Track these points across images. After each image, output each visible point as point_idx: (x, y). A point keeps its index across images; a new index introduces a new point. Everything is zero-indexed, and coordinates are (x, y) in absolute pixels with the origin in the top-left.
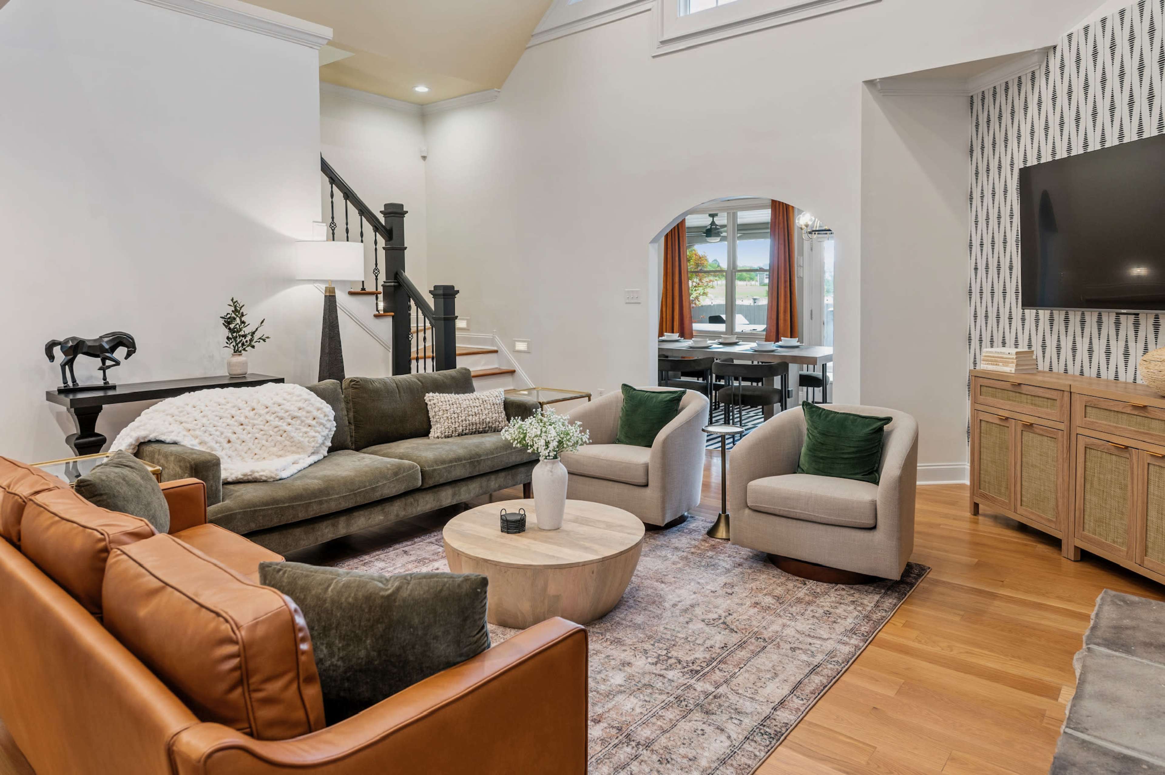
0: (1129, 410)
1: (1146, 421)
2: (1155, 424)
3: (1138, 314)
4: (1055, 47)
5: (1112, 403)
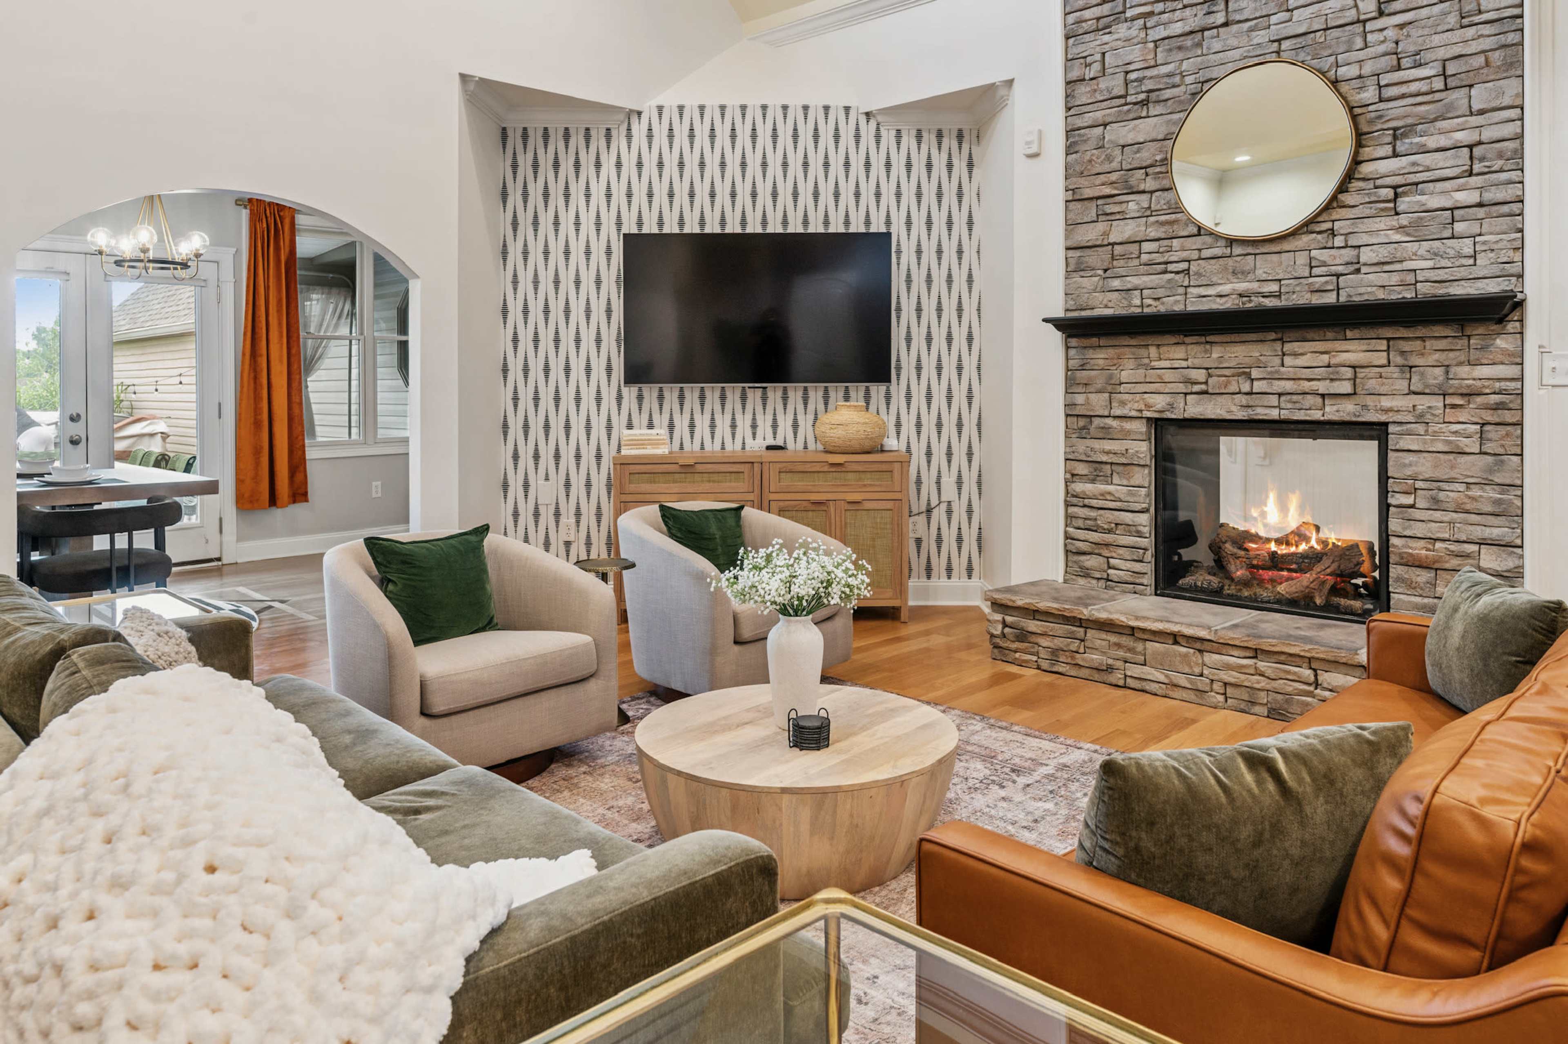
0: (826, 469)
1: (843, 475)
2: (850, 476)
3: (765, 388)
4: (639, 113)
5: (809, 465)
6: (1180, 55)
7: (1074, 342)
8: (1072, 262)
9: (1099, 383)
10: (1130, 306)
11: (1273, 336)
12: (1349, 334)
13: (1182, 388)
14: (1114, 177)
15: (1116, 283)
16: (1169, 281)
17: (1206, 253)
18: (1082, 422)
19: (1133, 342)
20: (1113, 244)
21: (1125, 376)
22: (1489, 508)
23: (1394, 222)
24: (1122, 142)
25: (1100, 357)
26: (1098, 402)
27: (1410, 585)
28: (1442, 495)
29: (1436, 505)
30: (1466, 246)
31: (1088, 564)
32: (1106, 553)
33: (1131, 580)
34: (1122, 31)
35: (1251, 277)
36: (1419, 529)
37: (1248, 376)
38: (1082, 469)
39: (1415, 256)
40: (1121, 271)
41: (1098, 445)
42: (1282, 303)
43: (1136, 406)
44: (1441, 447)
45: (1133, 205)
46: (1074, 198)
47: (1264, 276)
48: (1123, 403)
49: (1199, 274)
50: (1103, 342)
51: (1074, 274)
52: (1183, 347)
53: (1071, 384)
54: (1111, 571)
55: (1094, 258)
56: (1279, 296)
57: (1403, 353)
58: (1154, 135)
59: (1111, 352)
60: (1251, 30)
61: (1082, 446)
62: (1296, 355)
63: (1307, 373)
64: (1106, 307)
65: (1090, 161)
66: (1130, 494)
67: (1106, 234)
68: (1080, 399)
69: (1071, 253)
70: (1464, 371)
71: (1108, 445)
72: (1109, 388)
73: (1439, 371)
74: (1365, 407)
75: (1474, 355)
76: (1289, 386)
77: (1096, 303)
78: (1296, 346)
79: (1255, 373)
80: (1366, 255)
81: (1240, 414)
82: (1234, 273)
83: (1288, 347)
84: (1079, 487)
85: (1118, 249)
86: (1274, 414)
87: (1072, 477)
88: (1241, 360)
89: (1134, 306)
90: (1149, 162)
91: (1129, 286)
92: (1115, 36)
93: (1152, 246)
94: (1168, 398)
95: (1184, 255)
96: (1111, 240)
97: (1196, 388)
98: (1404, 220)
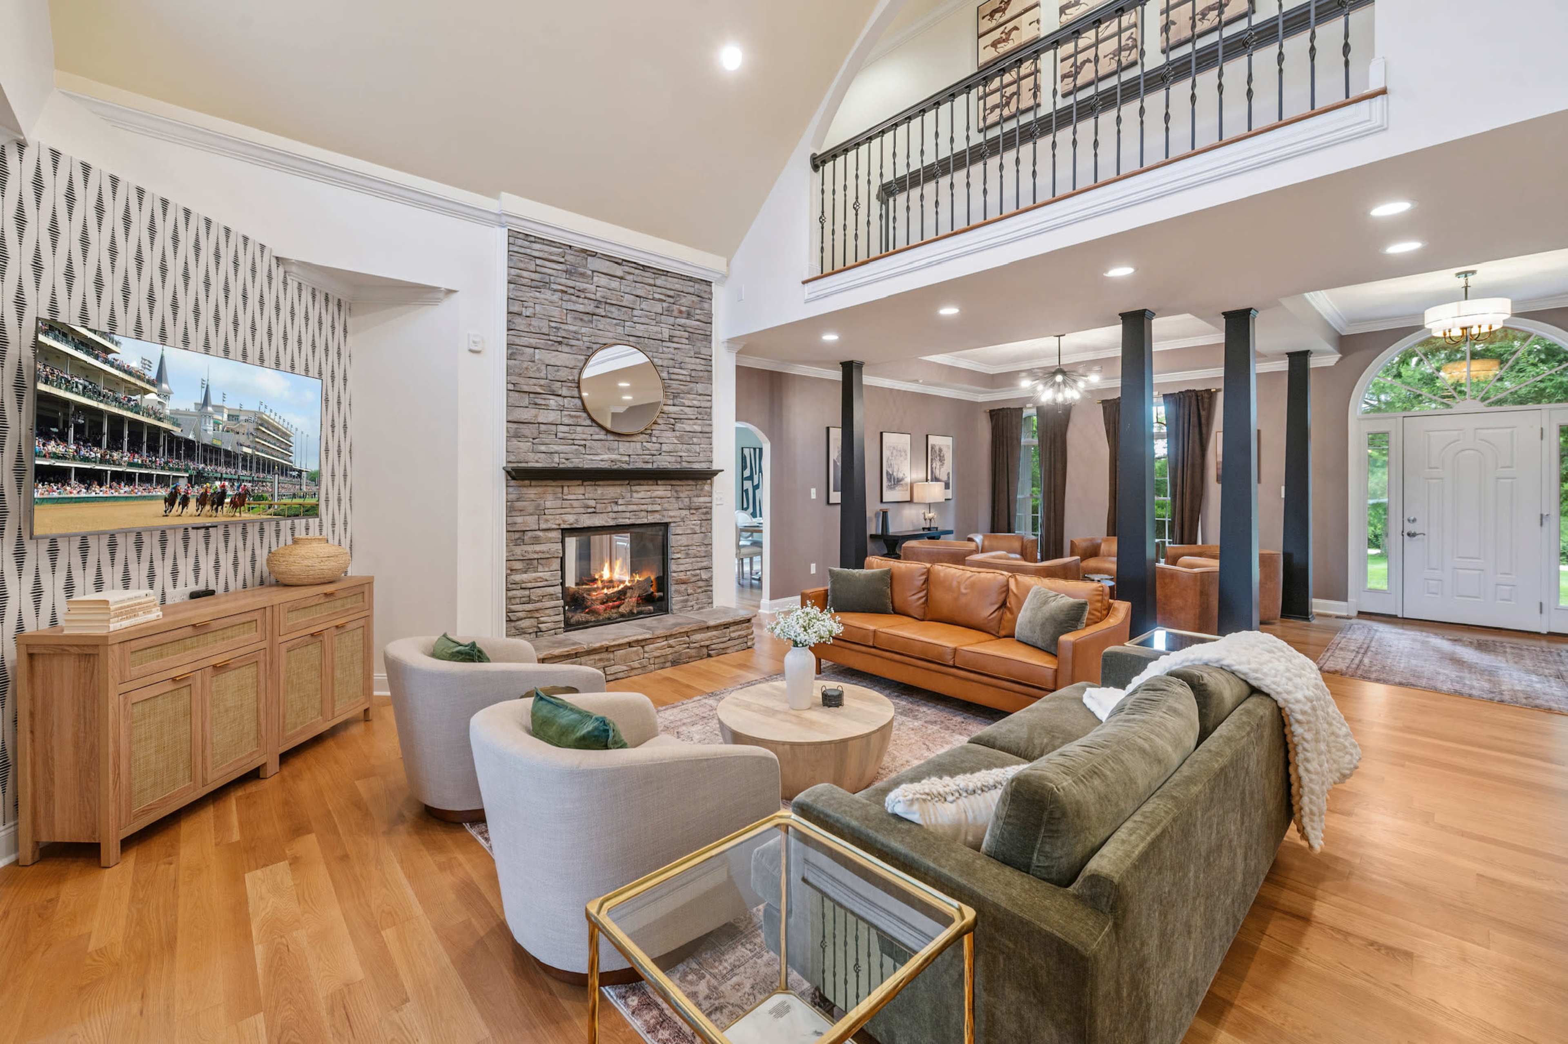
1: (333, 603)
5: (310, 600)
6: (580, 323)
7: (513, 483)
8: (512, 431)
9: (531, 509)
10: (553, 462)
11: (627, 482)
12: (659, 482)
13: (582, 510)
14: (542, 382)
15: (543, 448)
16: (576, 450)
17: (596, 437)
18: (517, 535)
19: (554, 484)
20: (539, 423)
21: (548, 504)
22: (703, 554)
23: (674, 434)
24: (547, 362)
25: (532, 492)
26: (531, 522)
27: (677, 591)
28: (690, 552)
29: (688, 555)
30: (697, 448)
31: (523, 626)
32: (537, 615)
33: (553, 627)
34: (547, 294)
35: (616, 452)
36: (682, 568)
37: (616, 503)
38: (518, 565)
39: (681, 451)
40: (547, 441)
41: (529, 548)
42: (631, 467)
43: (557, 522)
44: (689, 531)
45: (553, 402)
46: (514, 389)
47: (623, 453)
48: (547, 521)
49: (590, 448)
50: (533, 483)
51: (513, 439)
52: (583, 488)
53: (511, 510)
54: (540, 625)
55: (526, 430)
56: (629, 464)
57: (676, 491)
58: (567, 364)
59: (540, 490)
60: (616, 325)
61: (518, 550)
62: (637, 492)
63: (643, 501)
64: (537, 462)
65: (527, 368)
66: (552, 575)
67: (536, 416)
68: (519, 520)
69: (511, 425)
70: (695, 499)
71: (538, 548)
72: (538, 512)
73: (687, 500)
74: (663, 516)
75: (698, 492)
76: (635, 508)
77: (530, 459)
78: (637, 488)
79: (620, 502)
80: (665, 448)
81: (612, 523)
82: (609, 449)
83: (634, 488)
84: (517, 577)
85: (543, 427)
86: (628, 522)
87: (512, 571)
88: (612, 495)
89: (555, 462)
90: (564, 379)
91: (552, 451)
92: (543, 296)
93: (566, 429)
94: (575, 517)
95: (584, 436)
96: (540, 420)
97: (590, 510)
98: (678, 434)
